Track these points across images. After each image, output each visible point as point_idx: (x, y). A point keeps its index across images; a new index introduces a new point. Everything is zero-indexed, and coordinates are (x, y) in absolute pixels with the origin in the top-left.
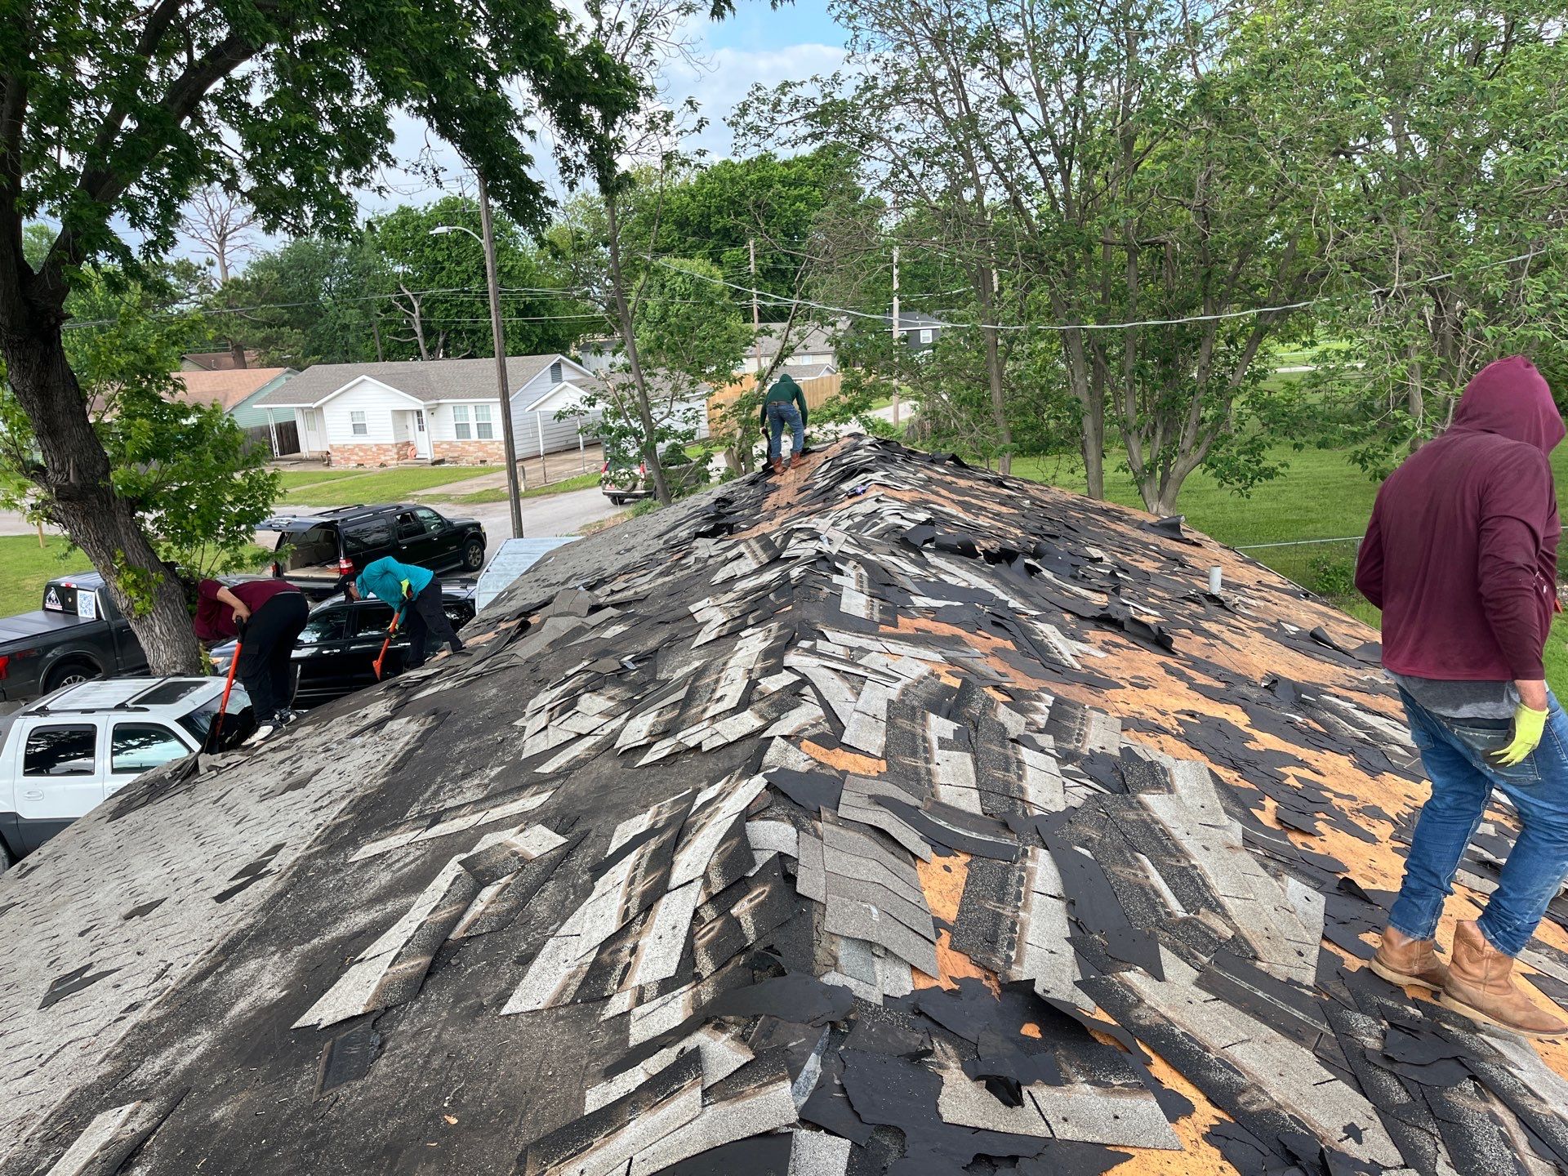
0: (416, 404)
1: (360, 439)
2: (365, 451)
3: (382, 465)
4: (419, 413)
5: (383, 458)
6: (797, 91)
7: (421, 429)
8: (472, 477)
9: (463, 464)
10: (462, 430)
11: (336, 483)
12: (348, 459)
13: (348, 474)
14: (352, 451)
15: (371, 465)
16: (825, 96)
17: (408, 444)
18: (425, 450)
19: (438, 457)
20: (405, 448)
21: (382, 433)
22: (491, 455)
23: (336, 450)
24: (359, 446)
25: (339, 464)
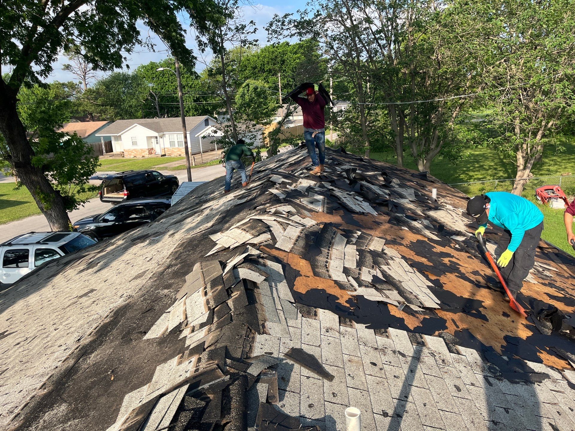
0: (156, 134)
1: (135, 147)
2: (137, 151)
3: (143, 157)
4: (156, 138)
5: (143, 154)
7: (157, 143)
8: (175, 161)
9: (173, 156)
10: (172, 143)
11: (126, 164)
12: (131, 155)
13: (130, 160)
14: (132, 152)
15: (139, 157)
17: (152, 149)
18: (158, 151)
19: (163, 153)
20: (151, 151)
21: (143, 145)
22: (181, 153)
23: (126, 151)
24: (135, 150)
25: (127, 157)
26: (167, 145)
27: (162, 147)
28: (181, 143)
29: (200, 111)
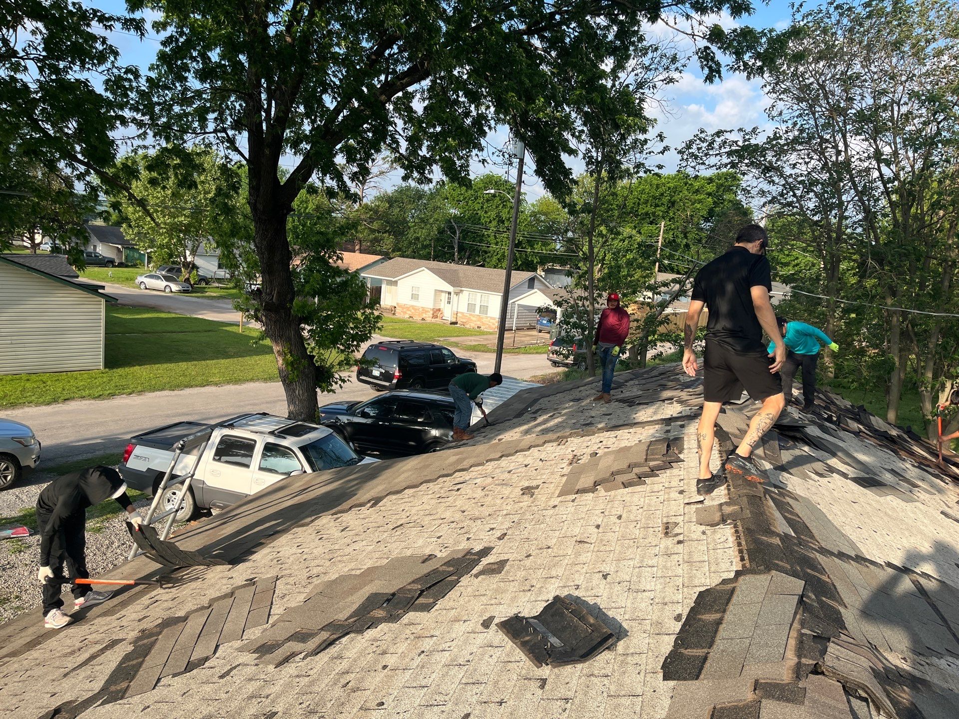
0: (450, 289)
1: (413, 303)
2: (415, 310)
3: (423, 319)
4: (449, 293)
5: (424, 316)
6: (727, 135)
7: (449, 302)
8: (472, 335)
9: (468, 326)
10: (471, 307)
11: (397, 326)
12: (405, 313)
13: (404, 321)
14: (408, 309)
15: (417, 318)
16: (745, 141)
17: (439, 310)
18: (448, 314)
19: (454, 320)
20: (437, 312)
21: (426, 302)
22: (483, 324)
23: (400, 306)
24: (413, 306)
25: (400, 315)
26: (463, 308)
27: (455, 309)
28: (484, 309)
29: (520, 263)
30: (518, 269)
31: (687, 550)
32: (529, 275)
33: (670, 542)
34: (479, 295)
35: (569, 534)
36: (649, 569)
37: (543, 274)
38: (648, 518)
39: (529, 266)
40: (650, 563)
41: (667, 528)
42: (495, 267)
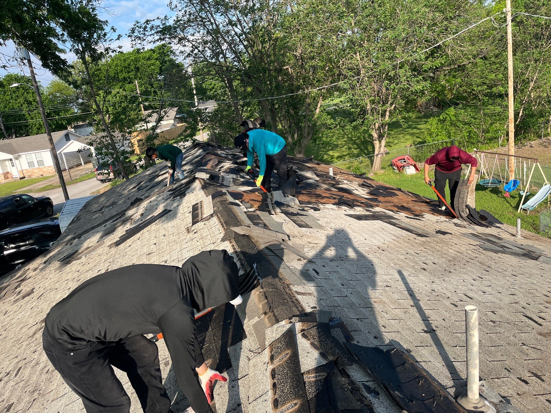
0: (9, 156)
4: (11, 160)
6: (152, 23)
7: (13, 166)
8: (40, 181)
9: (34, 177)
10: (31, 164)
16: (163, 24)
17: (8, 173)
18: (15, 173)
19: (22, 176)
20: (6, 175)
22: (45, 172)
26: (26, 166)
27: (19, 169)
28: (41, 163)
29: (54, 127)
30: (54, 131)
31: (199, 234)
32: (64, 132)
33: (191, 235)
34: (33, 155)
35: (141, 254)
36: (185, 249)
37: (72, 130)
38: (178, 229)
39: (60, 127)
40: (185, 247)
41: (188, 230)
42: (37, 134)
